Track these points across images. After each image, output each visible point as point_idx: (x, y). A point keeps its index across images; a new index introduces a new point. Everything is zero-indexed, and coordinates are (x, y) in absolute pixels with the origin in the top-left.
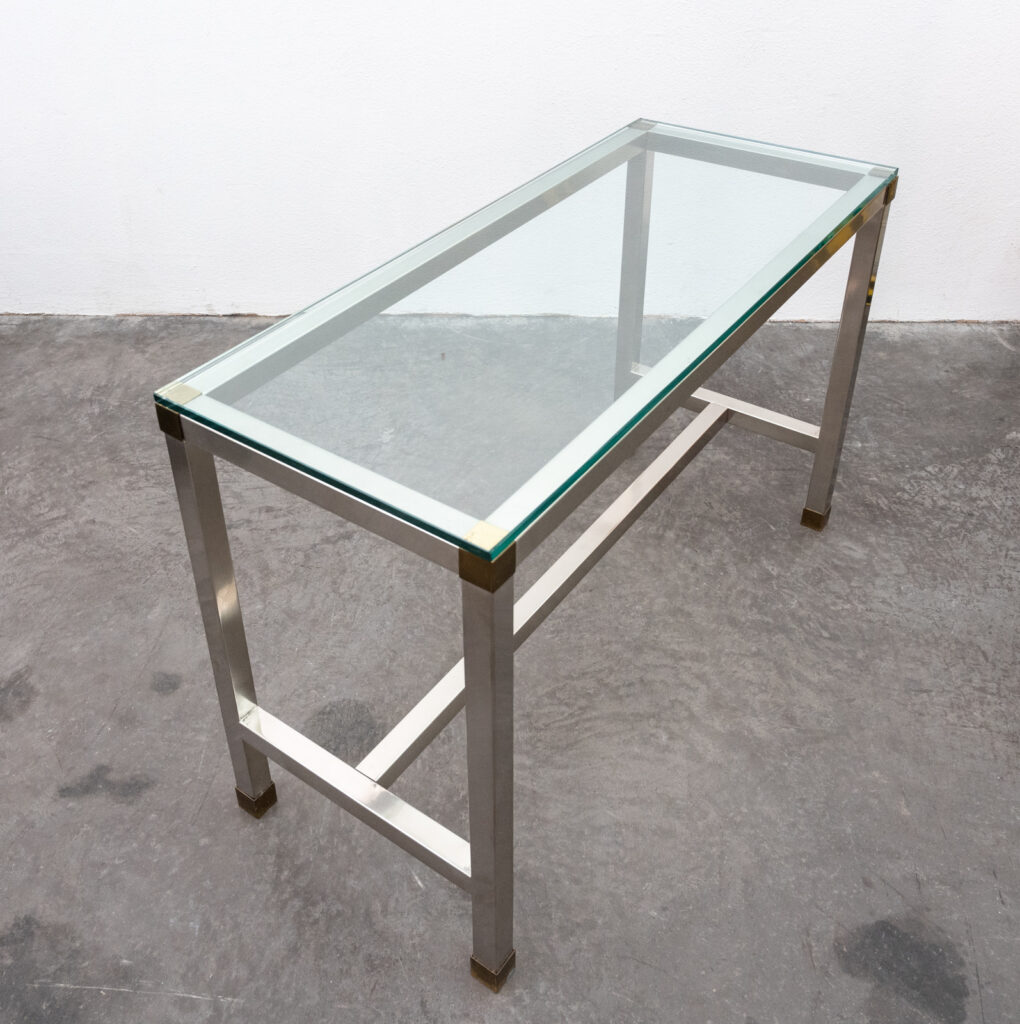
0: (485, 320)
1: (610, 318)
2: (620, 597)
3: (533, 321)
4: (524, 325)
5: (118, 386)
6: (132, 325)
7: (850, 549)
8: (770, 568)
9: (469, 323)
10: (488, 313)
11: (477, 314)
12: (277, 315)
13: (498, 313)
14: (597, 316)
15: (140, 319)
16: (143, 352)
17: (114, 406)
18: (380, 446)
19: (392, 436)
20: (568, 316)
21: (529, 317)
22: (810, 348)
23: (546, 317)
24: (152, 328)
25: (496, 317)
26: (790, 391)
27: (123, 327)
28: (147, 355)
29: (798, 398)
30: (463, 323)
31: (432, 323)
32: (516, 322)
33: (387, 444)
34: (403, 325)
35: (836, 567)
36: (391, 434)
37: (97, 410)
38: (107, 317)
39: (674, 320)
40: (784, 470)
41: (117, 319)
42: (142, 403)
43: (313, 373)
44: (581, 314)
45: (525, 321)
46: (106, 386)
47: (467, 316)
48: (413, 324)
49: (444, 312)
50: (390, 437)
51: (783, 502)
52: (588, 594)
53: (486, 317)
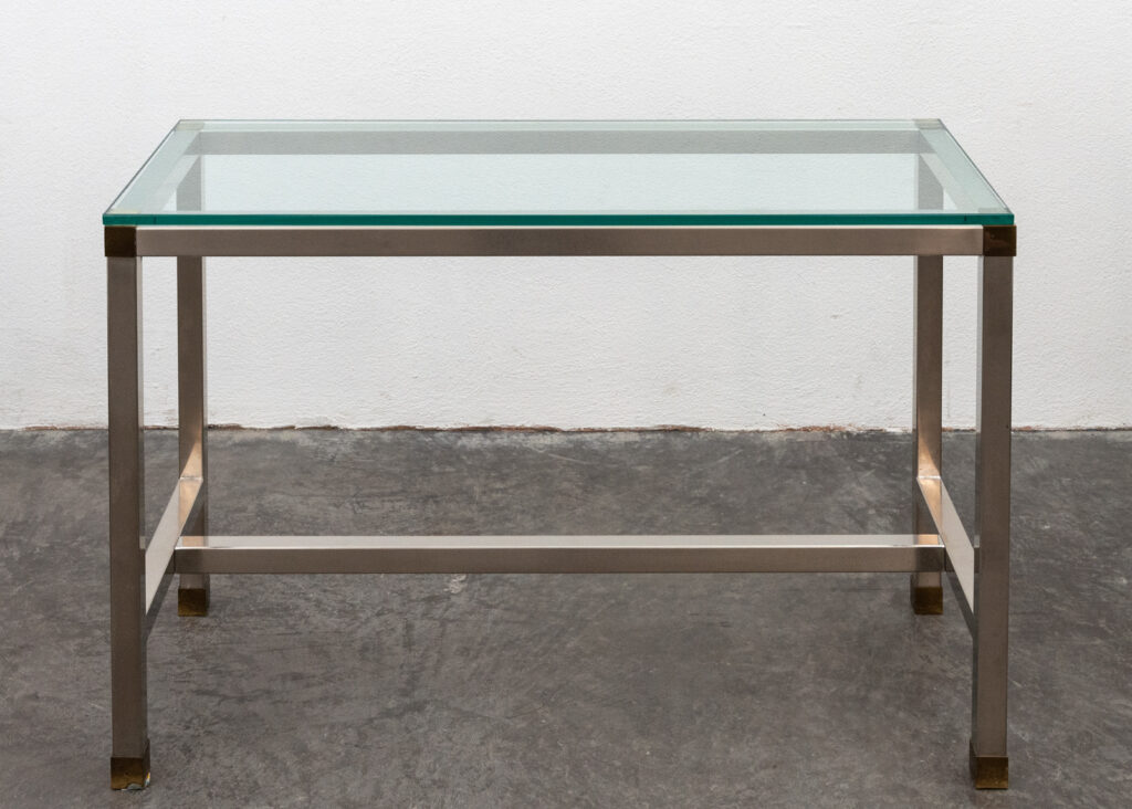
0: (579, 436)
1: (758, 431)
2: (817, 774)
3: (648, 436)
4: (636, 442)
5: (44, 522)
6: (52, 443)
7: (1126, 707)
8: (1020, 733)
9: (556, 439)
10: (583, 426)
11: (565, 428)
12: (270, 427)
13: (596, 426)
14: (739, 428)
15: (64, 434)
16: (76, 478)
17: (41, 548)
18: (449, 598)
19: (466, 585)
20: (696, 430)
21: (641, 431)
22: (1043, 463)
23: (665, 431)
24: (84, 446)
25: (593, 431)
26: (1021, 517)
27: (39, 445)
28: (82, 482)
29: (1033, 526)
30: (547, 440)
31: (502, 440)
32: (622, 438)
33: (458, 595)
34: (460, 443)
35: (1110, 730)
36: (462, 582)
37: (16, 554)
38: (12, 431)
39: (848, 434)
40: (1024, 613)
41: (28, 434)
42: (83, 543)
43: (335, 505)
44: (715, 427)
45: (635, 437)
46: (25, 522)
47: (552, 431)
48: (475, 441)
49: (518, 425)
50: (462, 586)
51: (1028, 653)
52: (771, 771)
53: (580, 431)
